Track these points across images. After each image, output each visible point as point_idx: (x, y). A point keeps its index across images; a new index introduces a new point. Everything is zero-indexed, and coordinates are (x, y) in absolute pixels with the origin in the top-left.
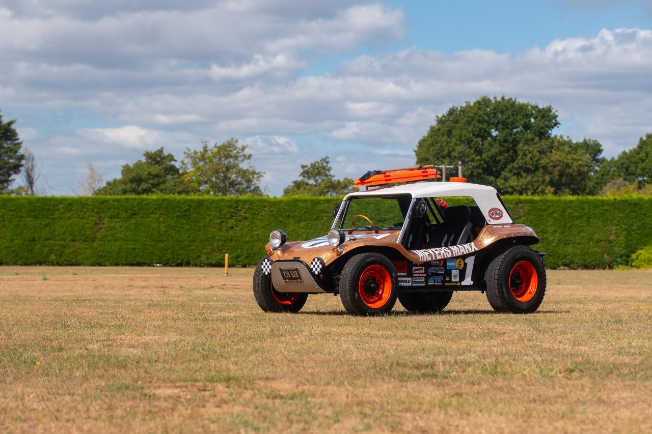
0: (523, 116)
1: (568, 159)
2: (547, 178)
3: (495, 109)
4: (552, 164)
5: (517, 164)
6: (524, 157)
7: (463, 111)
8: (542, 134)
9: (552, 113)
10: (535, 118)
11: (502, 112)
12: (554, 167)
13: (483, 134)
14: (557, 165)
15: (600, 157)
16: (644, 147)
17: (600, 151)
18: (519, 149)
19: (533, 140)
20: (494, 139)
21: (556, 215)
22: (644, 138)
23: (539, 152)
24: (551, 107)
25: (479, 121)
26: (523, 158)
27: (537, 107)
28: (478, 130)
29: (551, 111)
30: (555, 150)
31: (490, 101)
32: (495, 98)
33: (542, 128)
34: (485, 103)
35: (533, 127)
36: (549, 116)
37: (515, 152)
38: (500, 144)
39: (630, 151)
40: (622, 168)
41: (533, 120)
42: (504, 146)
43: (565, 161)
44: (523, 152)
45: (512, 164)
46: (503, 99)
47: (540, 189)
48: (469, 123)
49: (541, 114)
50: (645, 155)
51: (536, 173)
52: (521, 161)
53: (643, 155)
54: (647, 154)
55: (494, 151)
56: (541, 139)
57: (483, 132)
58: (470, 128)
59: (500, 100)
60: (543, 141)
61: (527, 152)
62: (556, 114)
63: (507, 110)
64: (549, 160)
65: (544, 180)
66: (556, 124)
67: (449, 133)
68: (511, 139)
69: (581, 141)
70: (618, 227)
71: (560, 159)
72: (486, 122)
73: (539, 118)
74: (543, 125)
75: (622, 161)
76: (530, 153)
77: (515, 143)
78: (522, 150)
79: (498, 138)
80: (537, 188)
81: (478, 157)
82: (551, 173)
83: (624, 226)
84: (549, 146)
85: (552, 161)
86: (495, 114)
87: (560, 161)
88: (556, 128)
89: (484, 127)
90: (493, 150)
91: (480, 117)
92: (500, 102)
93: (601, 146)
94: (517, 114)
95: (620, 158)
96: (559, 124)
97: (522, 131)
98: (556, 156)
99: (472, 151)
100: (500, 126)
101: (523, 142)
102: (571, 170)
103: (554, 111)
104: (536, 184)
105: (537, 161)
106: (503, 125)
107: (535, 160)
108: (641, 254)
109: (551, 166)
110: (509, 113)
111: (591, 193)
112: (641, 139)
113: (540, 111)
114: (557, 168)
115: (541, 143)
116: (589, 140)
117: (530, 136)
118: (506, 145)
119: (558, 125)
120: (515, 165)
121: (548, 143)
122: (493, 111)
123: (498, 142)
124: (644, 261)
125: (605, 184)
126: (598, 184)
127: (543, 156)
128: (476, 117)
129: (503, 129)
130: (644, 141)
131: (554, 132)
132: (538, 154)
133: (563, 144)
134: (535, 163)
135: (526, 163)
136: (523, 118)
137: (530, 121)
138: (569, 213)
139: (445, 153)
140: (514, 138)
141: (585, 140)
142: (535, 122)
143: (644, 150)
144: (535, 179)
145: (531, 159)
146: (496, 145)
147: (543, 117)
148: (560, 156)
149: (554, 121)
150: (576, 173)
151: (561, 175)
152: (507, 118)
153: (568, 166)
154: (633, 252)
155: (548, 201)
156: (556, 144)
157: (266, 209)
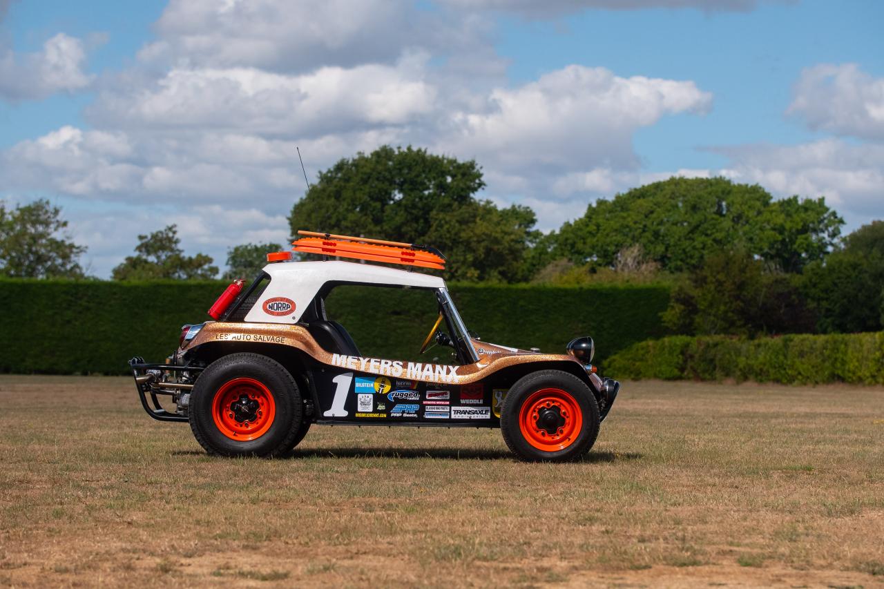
0: (437, 174)
1: (497, 232)
2: (470, 258)
3: (400, 164)
4: (475, 239)
5: (429, 237)
6: (439, 229)
7: (356, 164)
8: (462, 197)
9: (475, 171)
10: (453, 176)
11: (410, 168)
12: (479, 242)
13: (384, 197)
14: (484, 240)
15: (533, 229)
16: (594, 217)
17: (533, 222)
18: (432, 218)
19: (450, 205)
20: (398, 203)
22: (594, 205)
23: (458, 221)
24: (474, 162)
25: (378, 179)
26: (436, 230)
27: (455, 161)
28: (377, 191)
29: (473, 168)
30: (481, 219)
31: (391, 151)
32: (399, 148)
33: (462, 190)
34: (386, 154)
35: (451, 188)
36: (470, 174)
37: (427, 221)
38: (406, 210)
39: (576, 222)
40: (566, 245)
41: (449, 179)
42: (411, 213)
43: (493, 234)
44: (437, 222)
45: (422, 238)
46: (409, 149)
47: (460, 272)
48: (365, 181)
49: (461, 171)
50: (595, 228)
51: (455, 250)
52: (434, 234)
53: (592, 228)
54: (598, 226)
55: (398, 220)
56: (460, 204)
57: (383, 193)
58: (367, 188)
59: (406, 150)
60: (464, 207)
61: (443, 222)
62: (481, 171)
63: (416, 165)
64: (472, 234)
65: (465, 259)
66: (480, 185)
67: (338, 195)
68: (420, 205)
69: (509, 207)
70: (585, 325)
71: (487, 232)
72: (388, 180)
73: (459, 176)
74: (464, 187)
75: (565, 236)
76: (446, 223)
77: (427, 209)
78: (436, 219)
79: (404, 202)
80: (456, 271)
81: (378, 228)
82: (474, 251)
83: (593, 324)
84: (472, 215)
85: (475, 234)
86: (400, 170)
87: (486, 235)
88: (480, 190)
89: (385, 188)
90: (397, 218)
91: (380, 173)
92: (406, 154)
93: (534, 214)
94: (430, 171)
95: (563, 231)
96: (485, 185)
97: (435, 194)
98: (481, 227)
99: (370, 220)
100: (406, 186)
101: (437, 207)
102: (500, 247)
103: (477, 167)
104: (455, 266)
105: (456, 234)
106: (410, 186)
107: (453, 232)
108: (614, 360)
109: (475, 242)
110: (419, 169)
111: (526, 280)
112: (590, 205)
113: (459, 167)
114: (483, 244)
115: (461, 211)
116: (519, 206)
117: (447, 201)
118: (414, 211)
119: (483, 186)
120: (426, 238)
121: (470, 210)
122: (397, 167)
123: (403, 208)
124: (619, 369)
125: (544, 266)
126: (534, 265)
127: (464, 227)
128: (374, 173)
129: (411, 190)
130: (594, 209)
131: (478, 196)
132: (457, 225)
133: (489, 210)
134: (453, 237)
135: (441, 237)
136: (439, 177)
137: (446, 179)
139: (333, 221)
140: (425, 204)
141: (513, 206)
142: (452, 182)
143: (594, 221)
144: (453, 259)
145: (449, 232)
146: (402, 212)
147: (464, 175)
148: (487, 228)
149: (477, 181)
150: (507, 252)
151: (488, 251)
152: (418, 176)
153: (496, 241)
154: (606, 358)
156: (480, 212)
157: (116, 297)
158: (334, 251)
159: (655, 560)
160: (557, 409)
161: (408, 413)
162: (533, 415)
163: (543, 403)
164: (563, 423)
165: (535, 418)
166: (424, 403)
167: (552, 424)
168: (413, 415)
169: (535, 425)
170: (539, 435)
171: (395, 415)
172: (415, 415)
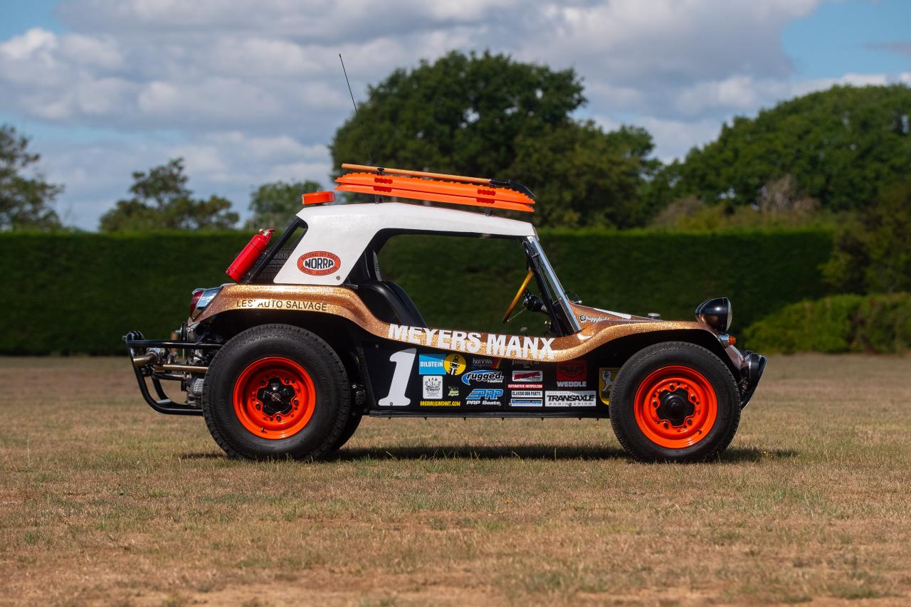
0: (523, 86)
1: (602, 162)
2: (568, 196)
3: (474, 74)
4: (573, 172)
5: (514, 170)
6: (526, 159)
7: (417, 76)
8: (556, 118)
9: (574, 82)
10: (545, 90)
11: (487, 80)
12: (578, 175)
13: (454, 118)
14: (584, 173)
15: (650, 157)
16: (730, 140)
17: (650, 147)
18: (517, 145)
19: (540, 128)
20: (473, 126)
22: (731, 124)
23: (551, 149)
24: (572, 71)
25: (446, 95)
26: (523, 161)
27: (547, 70)
28: (445, 111)
29: (571, 79)
30: (581, 146)
31: (463, 57)
32: (473, 53)
33: (556, 107)
34: (456, 62)
35: (542, 106)
36: (567, 88)
37: (510, 149)
38: (483, 136)
39: (706, 148)
40: (693, 178)
41: (539, 94)
42: (489, 140)
43: (598, 165)
44: (524, 150)
45: (505, 171)
46: (487, 54)
47: (554, 215)
48: (429, 98)
49: (555, 83)
50: (732, 154)
51: (547, 187)
52: (520, 166)
53: (728, 154)
54: (736, 152)
55: (473, 148)
56: (554, 126)
57: (453, 114)
58: (431, 108)
59: (482, 57)
60: (558, 130)
61: (531, 150)
62: (583, 84)
63: (495, 76)
64: (569, 165)
65: (561, 198)
66: (580, 101)
67: (394, 117)
68: (501, 128)
69: (617, 129)
70: (719, 282)
71: (591, 162)
72: (458, 95)
73: (552, 90)
74: (558, 103)
75: (693, 166)
76: (536, 151)
77: (510, 134)
78: (523, 147)
79: (480, 125)
80: (549, 214)
81: (447, 160)
82: (573, 188)
84: (569, 140)
85: (574, 166)
86: (474, 82)
87: (588, 166)
88: (580, 107)
89: (455, 106)
90: (471, 146)
91: (448, 87)
92: (482, 62)
93: (650, 138)
94: (513, 83)
95: (690, 160)
96: (586, 101)
97: (520, 113)
98: (582, 156)
99: (436, 149)
100: (482, 104)
101: (524, 131)
102: (607, 182)
103: (577, 79)
104: (548, 207)
105: (549, 166)
106: (489, 103)
107: (545, 163)
108: (759, 329)
109: (573, 175)
110: (498, 80)
111: (641, 224)
112: (725, 126)
113: (553, 77)
114: (585, 178)
115: (555, 135)
116: (631, 128)
117: (536, 123)
118: (494, 137)
119: (583, 103)
120: (510, 172)
121: (567, 134)
122: (471, 79)
123: (479, 133)
124: (766, 340)
125: (665, 205)
126: (652, 205)
127: (559, 156)
128: (441, 87)
129: (490, 109)
130: (731, 131)
131: (578, 116)
132: (550, 154)
133: (590, 135)
134: (545, 169)
135: (529, 170)
136: (525, 90)
137: (534, 95)
139: (388, 151)
140: (508, 127)
141: (623, 128)
142: (543, 97)
143: (731, 146)
144: (546, 197)
145: (539, 162)
146: (478, 138)
147: (558, 88)
148: (589, 158)
149: (576, 96)
150: (616, 188)
151: (591, 188)
152: (497, 90)
153: (602, 174)
154: (747, 325)
156: (580, 136)
158: (389, 190)
159: (817, 590)
160: (683, 392)
161: (489, 400)
162: (652, 401)
163: (665, 385)
164: (692, 411)
165: (655, 404)
166: (510, 386)
167: (677, 413)
168: (494, 403)
169: (655, 414)
170: (660, 427)
171: (471, 403)
172: (498, 403)
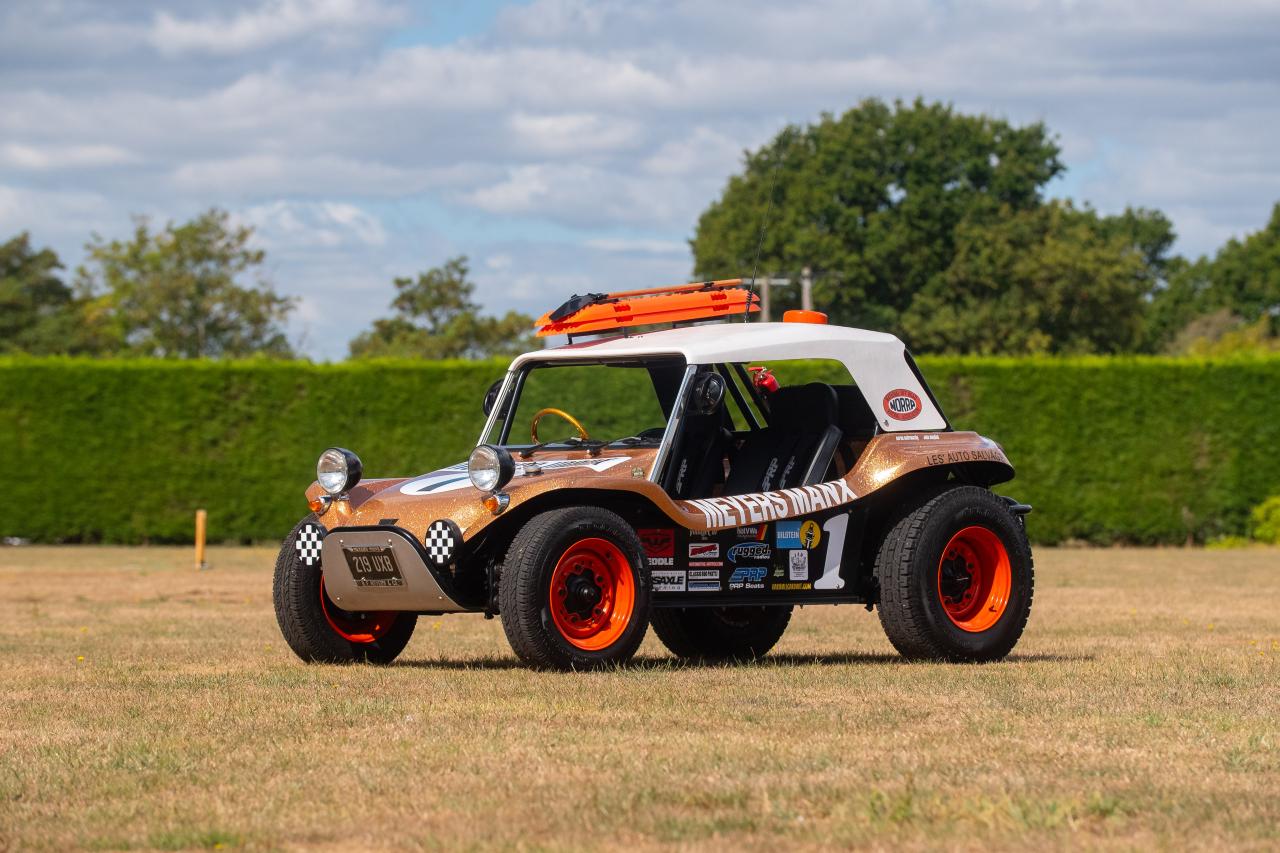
21: (1055, 406)
83: (1233, 435)
138: (1090, 402)
155: (1034, 370)
157: (304, 393)
